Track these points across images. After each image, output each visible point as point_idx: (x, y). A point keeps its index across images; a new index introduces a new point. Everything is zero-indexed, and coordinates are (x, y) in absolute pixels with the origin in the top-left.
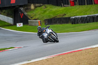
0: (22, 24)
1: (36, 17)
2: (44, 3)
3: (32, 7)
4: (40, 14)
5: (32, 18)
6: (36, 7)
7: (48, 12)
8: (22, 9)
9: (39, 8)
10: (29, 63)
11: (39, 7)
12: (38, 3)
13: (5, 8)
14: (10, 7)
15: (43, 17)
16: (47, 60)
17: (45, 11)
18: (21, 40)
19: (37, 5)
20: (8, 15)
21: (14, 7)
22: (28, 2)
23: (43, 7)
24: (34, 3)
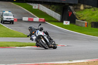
0: (69, 22)
1: (84, 18)
2: (93, 6)
3: (82, 7)
4: (88, 16)
5: (79, 18)
6: (85, 8)
7: (96, 15)
8: (71, 7)
9: (88, 10)
10: (70, 64)
11: (89, 8)
12: (87, 5)
13: (55, 4)
14: (60, 3)
15: (90, 19)
16: (88, 63)
17: (93, 14)
18: (65, 38)
19: (87, 6)
20: (56, 11)
21: (64, 4)
22: (79, 2)
23: (92, 9)
24: (84, 4)
